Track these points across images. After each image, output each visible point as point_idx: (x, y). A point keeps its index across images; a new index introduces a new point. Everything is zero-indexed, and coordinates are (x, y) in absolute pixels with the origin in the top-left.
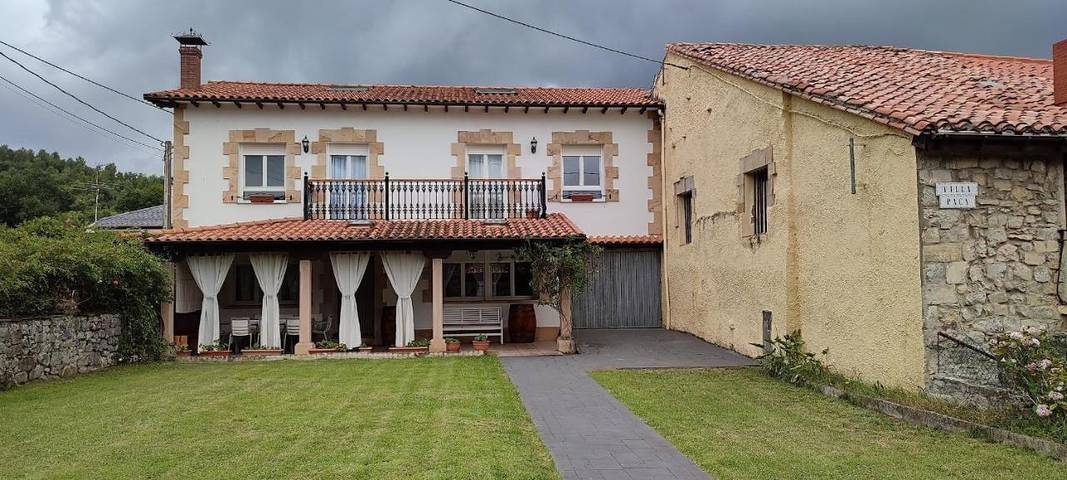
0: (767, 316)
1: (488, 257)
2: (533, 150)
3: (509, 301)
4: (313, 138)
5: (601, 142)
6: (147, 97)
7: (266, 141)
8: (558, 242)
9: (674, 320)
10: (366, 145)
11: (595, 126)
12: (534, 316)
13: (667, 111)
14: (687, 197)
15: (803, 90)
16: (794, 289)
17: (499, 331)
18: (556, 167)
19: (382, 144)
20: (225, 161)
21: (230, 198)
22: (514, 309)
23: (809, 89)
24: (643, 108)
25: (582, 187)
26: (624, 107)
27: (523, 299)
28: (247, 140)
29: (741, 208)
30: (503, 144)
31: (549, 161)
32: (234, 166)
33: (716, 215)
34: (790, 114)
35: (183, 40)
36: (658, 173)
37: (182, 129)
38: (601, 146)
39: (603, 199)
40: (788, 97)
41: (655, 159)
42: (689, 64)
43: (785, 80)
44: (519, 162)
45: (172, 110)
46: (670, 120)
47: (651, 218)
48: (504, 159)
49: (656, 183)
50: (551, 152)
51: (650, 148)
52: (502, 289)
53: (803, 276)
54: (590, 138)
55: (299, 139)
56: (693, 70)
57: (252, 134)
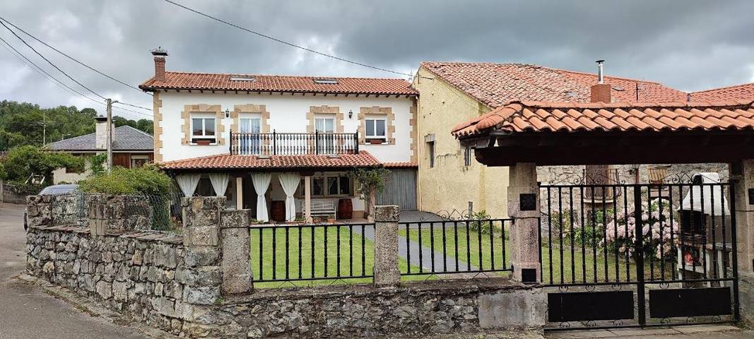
0: (471, 204)
1: (327, 175)
2: (350, 117)
3: (337, 198)
4: (231, 110)
5: (386, 112)
6: (140, 87)
7: (205, 110)
8: (369, 168)
9: (424, 206)
10: (260, 113)
11: (383, 104)
12: (352, 206)
13: (420, 97)
14: (432, 144)
15: (487, 104)
16: (483, 192)
17: (334, 213)
18: (362, 126)
19: (269, 113)
20: (183, 122)
21: (185, 142)
22: (341, 202)
23: (490, 104)
24: (407, 95)
25: (375, 137)
26: (398, 95)
27: (345, 196)
28: (195, 110)
29: (459, 153)
30: (333, 113)
31: (359, 123)
32: (187, 124)
33: (447, 155)
34: (482, 112)
35: (155, 54)
36: (415, 129)
37: (158, 104)
38: (386, 115)
39: (387, 143)
40: (480, 105)
41: (414, 122)
42: (433, 77)
43: (480, 97)
44: (343, 123)
45: (152, 93)
46: (422, 102)
47: (412, 153)
48: (335, 121)
49: (414, 134)
50: (360, 118)
51: (411, 116)
52: (333, 191)
53: (487, 186)
54: (380, 110)
55: (223, 110)
56: (436, 80)
57: (198, 107)
